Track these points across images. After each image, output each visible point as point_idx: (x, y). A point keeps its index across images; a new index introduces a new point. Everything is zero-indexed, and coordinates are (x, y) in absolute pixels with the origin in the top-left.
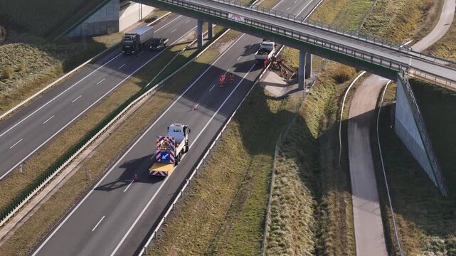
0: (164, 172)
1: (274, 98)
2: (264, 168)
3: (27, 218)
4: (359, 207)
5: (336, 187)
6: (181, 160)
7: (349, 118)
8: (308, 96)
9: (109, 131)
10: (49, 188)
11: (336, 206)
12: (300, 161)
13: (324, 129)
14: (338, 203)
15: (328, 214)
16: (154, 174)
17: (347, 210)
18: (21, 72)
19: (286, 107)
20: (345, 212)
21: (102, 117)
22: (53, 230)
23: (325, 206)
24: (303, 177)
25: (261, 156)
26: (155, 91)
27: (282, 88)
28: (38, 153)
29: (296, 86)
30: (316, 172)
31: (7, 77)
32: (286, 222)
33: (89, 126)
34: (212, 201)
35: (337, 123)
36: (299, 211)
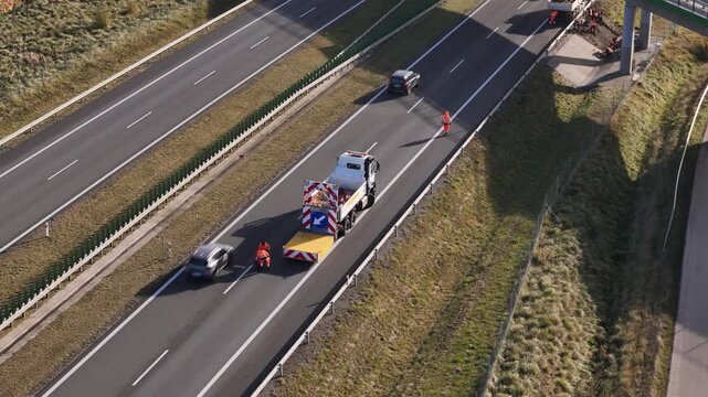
0: (309, 254)
1: (570, 90)
2: (515, 246)
3: (23, 343)
4: (686, 355)
5: (647, 301)
6: (354, 224)
7: (704, 140)
8: (635, 87)
9: (240, 150)
10: (86, 276)
11: (638, 346)
12: (589, 235)
13: (652, 161)
14: (644, 342)
15: (620, 363)
16: (292, 256)
17: (658, 362)
18: (129, 16)
19: (589, 111)
20: (652, 363)
21: (236, 117)
22: (60, 376)
23: (619, 343)
24: (587, 271)
25: (517, 218)
26: (351, 67)
27: (591, 69)
28: (92, 194)
29: (616, 67)
30: (619, 259)
31: (102, 26)
32: (526, 385)
33: (205, 138)
34: (395, 320)
35: (677, 152)
36: (562, 355)
